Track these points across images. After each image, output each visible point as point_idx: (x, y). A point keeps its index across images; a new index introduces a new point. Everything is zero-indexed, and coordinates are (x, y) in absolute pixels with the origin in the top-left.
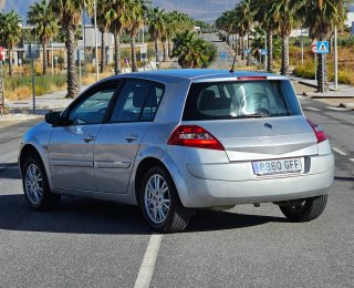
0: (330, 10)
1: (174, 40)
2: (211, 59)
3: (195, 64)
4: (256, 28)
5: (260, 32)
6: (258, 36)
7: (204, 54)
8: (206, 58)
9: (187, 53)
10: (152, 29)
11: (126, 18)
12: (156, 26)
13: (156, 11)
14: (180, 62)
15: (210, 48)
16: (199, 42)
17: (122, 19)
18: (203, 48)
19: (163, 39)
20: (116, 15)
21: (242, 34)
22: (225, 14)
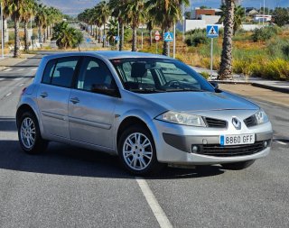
0: (173, 11)
1: (54, 28)
2: (79, 42)
3: (68, 45)
4: (111, 22)
5: (114, 24)
6: (112, 27)
7: (75, 38)
8: (76, 41)
9: (63, 37)
10: (37, 19)
11: (24, 10)
12: (40, 17)
13: (40, 6)
14: (58, 43)
15: (79, 34)
16: (71, 30)
17: (21, 11)
18: (74, 34)
19: (44, 26)
20: (16, 8)
21: (100, 25)
22: (86, 11)
